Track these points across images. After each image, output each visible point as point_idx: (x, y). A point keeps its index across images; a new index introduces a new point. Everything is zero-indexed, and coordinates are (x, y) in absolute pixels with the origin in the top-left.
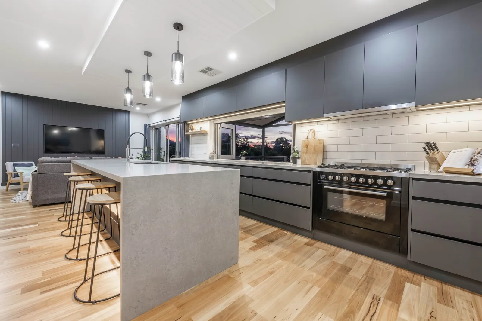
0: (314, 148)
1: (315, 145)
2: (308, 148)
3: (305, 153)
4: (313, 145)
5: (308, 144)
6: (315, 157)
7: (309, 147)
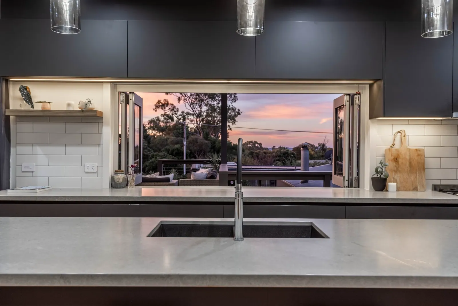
0: (410, 163)
1: (410, 159)
2: (398, 164)
3: (395, 171)
4: (408, 157)
5: (398, 155)
6: (412, 179)
7: (400, 160)
